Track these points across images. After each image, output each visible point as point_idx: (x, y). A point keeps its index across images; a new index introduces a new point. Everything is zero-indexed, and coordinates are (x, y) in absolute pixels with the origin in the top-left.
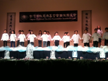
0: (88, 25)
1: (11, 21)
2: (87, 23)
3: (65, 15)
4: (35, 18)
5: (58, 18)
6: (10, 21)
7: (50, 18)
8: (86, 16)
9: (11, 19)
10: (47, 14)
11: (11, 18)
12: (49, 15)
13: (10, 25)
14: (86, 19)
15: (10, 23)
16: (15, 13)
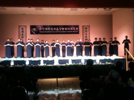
0: (87, 37)
1: (23, 33)
2: (86, 35)
3: (69, 29)
4: (44, 31)
5: (63, 31)
6: (21, 33)
7: (57, 31)
8: (86, 30)
9: (23, 32)
10: (54, 28)
11: (22, 30)
12: (56, 29)
13: (22, 36)
14: (86, 33)
15: (21, 34)
16: (26, 26)
